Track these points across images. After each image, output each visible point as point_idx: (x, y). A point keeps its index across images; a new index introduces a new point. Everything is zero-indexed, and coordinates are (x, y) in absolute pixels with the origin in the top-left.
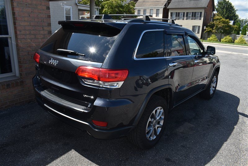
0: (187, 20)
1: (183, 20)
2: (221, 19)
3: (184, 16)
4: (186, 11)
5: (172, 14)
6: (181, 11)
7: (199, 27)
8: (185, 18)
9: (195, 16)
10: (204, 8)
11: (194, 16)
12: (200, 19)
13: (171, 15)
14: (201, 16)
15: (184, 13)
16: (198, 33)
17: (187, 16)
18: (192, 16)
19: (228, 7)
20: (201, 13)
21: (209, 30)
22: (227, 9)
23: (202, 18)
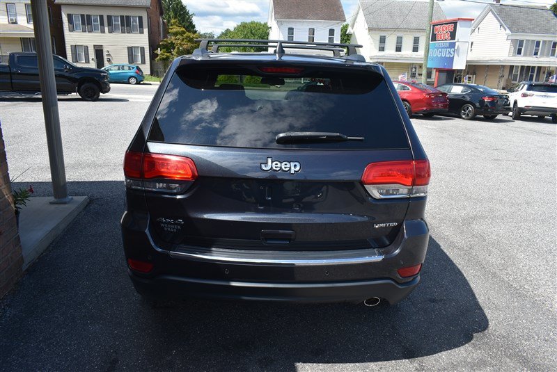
0: (111, 34)
1: (103, 34)
2: (184, 33)
3: (102, 24)
4: (105, 13)
5: (70, 17)
6: (94, 13)
7: (142, 49)
8: (106, 29)
9: (128, 25)
10: (146, 8)
11: (126, 25)
12: (142, 32)
13: (70, 21)
14: (141, 26)
15: (101, 17)
16: (143, 62)
17: (110, 24)
18: (122, 25)
19: (177, 7)
20: (140, 18)
21: (165, 57)
22: (174, 11)
23: (146, 30)
